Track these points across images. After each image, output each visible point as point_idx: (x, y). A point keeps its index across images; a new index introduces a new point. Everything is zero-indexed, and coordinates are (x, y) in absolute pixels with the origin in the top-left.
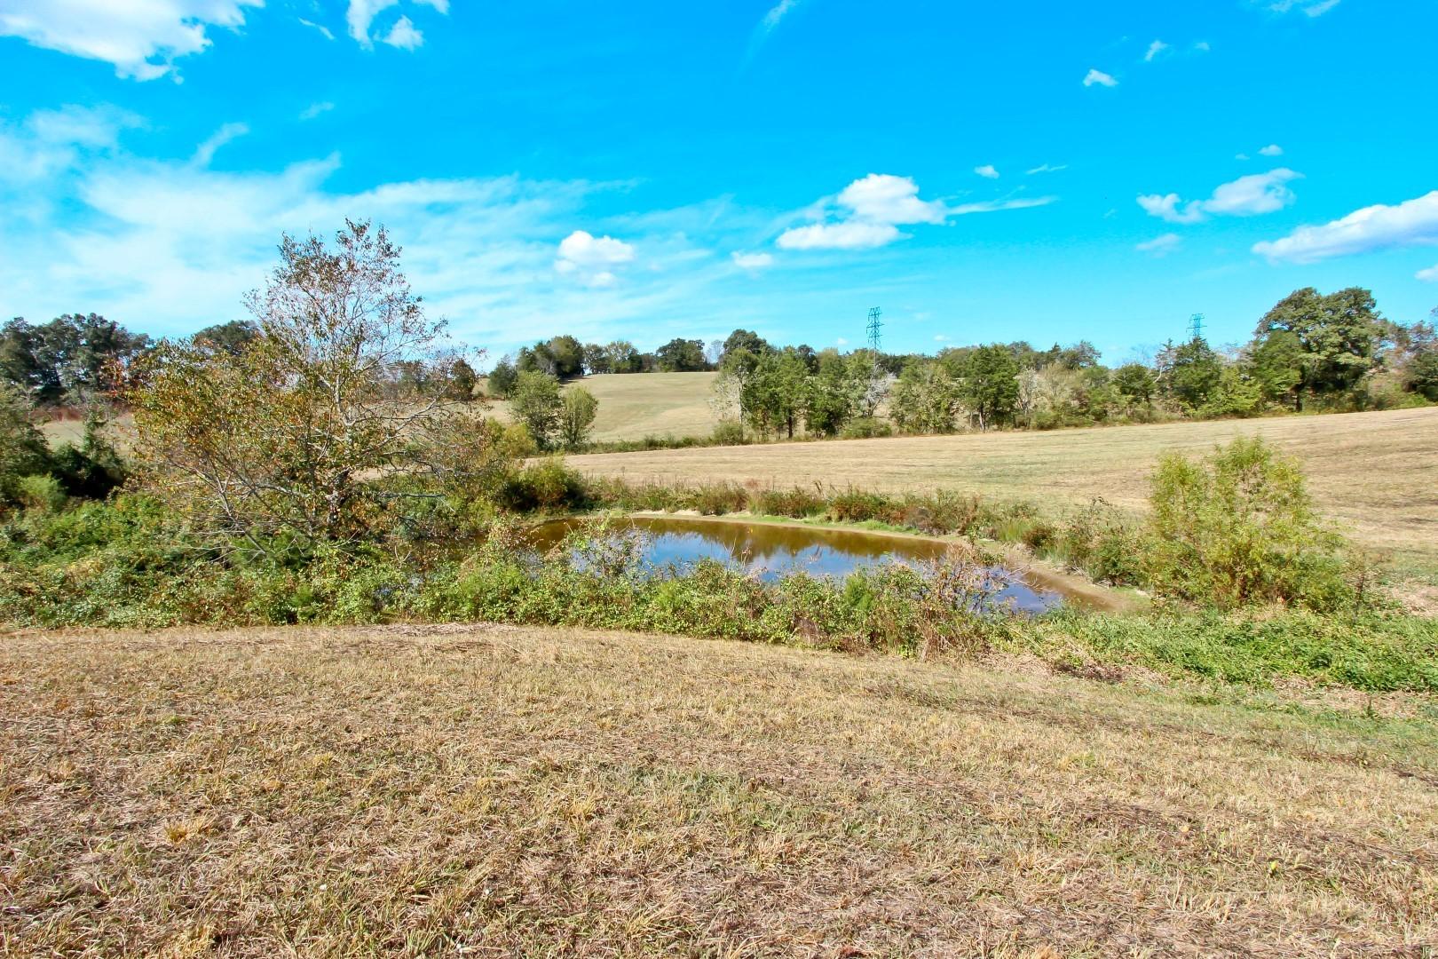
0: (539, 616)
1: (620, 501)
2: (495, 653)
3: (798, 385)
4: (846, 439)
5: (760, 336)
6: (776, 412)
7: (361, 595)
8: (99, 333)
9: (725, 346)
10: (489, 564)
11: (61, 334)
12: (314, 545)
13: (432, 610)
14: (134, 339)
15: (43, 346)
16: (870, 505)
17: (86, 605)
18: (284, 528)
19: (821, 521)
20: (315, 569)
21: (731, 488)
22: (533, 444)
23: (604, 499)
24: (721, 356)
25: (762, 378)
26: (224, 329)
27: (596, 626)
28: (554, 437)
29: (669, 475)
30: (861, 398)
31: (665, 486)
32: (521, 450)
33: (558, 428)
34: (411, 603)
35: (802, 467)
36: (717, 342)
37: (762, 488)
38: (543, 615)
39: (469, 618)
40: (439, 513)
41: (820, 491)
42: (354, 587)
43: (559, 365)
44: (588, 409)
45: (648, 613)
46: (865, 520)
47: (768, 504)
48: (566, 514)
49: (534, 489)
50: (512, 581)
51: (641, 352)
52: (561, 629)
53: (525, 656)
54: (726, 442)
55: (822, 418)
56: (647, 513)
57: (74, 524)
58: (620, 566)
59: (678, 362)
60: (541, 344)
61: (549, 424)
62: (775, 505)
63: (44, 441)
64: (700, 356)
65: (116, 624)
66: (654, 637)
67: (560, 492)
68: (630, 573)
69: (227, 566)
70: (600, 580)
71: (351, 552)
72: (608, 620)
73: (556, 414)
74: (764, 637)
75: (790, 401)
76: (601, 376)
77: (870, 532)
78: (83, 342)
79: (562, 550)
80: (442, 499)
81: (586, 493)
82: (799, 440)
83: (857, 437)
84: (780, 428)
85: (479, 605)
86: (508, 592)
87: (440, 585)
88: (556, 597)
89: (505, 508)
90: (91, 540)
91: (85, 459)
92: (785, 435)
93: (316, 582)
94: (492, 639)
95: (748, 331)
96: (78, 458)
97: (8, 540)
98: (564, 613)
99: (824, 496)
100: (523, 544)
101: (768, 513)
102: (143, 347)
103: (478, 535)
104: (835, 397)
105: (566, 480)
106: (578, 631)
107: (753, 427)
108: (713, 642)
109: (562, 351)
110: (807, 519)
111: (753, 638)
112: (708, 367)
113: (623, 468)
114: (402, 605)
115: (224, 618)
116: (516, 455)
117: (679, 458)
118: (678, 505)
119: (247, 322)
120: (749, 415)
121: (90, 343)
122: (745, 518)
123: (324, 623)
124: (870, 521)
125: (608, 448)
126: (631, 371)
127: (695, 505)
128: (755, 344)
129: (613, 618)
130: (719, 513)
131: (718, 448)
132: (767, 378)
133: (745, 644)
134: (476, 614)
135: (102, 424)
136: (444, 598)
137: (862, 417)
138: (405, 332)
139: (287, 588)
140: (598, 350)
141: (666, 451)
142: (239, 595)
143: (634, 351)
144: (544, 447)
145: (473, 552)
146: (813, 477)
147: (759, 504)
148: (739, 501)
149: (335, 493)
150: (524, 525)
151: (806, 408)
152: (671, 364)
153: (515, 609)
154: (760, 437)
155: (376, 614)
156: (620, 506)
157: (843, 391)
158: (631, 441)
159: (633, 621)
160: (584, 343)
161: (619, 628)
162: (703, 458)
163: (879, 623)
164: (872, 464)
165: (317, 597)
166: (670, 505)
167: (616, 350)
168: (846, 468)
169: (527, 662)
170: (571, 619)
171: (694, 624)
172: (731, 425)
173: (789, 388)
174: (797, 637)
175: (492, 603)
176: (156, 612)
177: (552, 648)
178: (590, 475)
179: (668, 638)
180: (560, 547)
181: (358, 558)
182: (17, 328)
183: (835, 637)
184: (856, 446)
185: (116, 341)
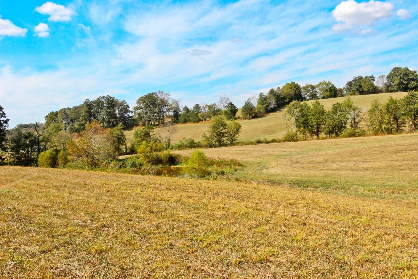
5: (412, 69)
8: (109, 102)
9: (388, 77)
14: (119, 102)
15: (94, 108)
22: (217, 143)
23: (180, 162)
24: (385, 84)
26: (147, 96)
33: (227, 136)
36: (383, 76)
44: (237, 129)
48: (168, 165)
55: (329, 129)
59: (358, 90)
61: (223, 135)
64: (372, 85)
67: (166, 160)
73: (225, 131)
84: (312, 134)
92: (316, 137)
102: (123, 105)
105: (168, 157)
112: (376, 91)
121: (107, 106)
125: (243, 144)
126: (331, 97)
128: (407, 75)
132: (302, 113)
143: (332, 85)
144: (221, 144)
152: (354, 91)
158: (251, 141)
167: (322, 86)
182: (87, 103)
185: (114, 104)
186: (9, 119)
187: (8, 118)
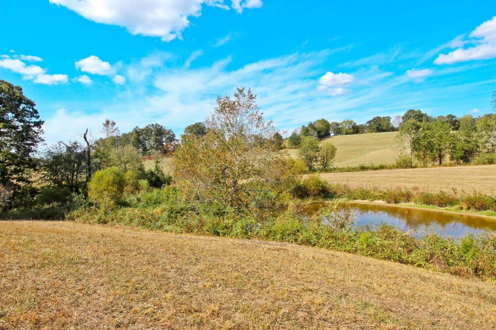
0: (307, 242)
1: (346, 195)
2: (290, 253)
3: (444, 137)
4: (476, 165)
5: (423, 111)
6: (432, 151)
7: (241, 227)
8: (158, 130)
9: (403, 118)
10: (288, 219)
11: (147, 131)
12: (225, 208)
13: (266, 236)
14: (167, 131)
15: (143, 135)
16: (488, 202)
17: (159, 224)
18: (216, 201)
19: (456, 210)
20: (226, 217)
21: (404, 191)
22: (307, 169)
23: (338, 193)
24: (401, 124)
25: (423, 134)
26: (194, 126)
27: (331, 249)
28: (316, 165)
29: (371, 183)
30: (486, 142)
31: (368, 189)
32: (302, 171)
33: (318, 161)
34: (258, 233)
35: (445, 180)
36: (399, 117)
37: (421, 191)
38: (309, 242)
39: (280, 240)
40: (268, 197)
41: (456, 193)
42: (239, 224)
43: (319, 132)
44: (332, 152)
45: (355, 246)
46: (485, 210)
47: (424, 199)
48: (321, 200)
49: (307, 188)
50: (297, 227)
51: (358, 124)
52: (316, 248)
53: (301, 255)
54: (402, 167)
55: (461, 154)
56: (359, 201)
57: (153, 196)
58: (343, 224)
59: (377, 128)
60: (311, 124)
61: (314, 159)
62: (428, 200)
63: (144, 168)
64: (389, 124)
65: (166, 231)
66: (356, 256)
67: (319, 190)
68: (348, 227)
69: (198, 214)
70: (334, 229)
71: (238, 211)
72: (336, 247)
73: (317, 155)
74: (412, 263)
75: (439, 145)
76: (339, 136)
77: (488, 217)
78: (153, 133)
79: (318, 215)
80: (270, 192)
81: (330, 191)
82: (446, 166)
83: (484, 164)
84: (434, 159)
85: (283, 236)
86: (295, 231)
87: (269, 226)
88: (315, 235)
89: (294, 196)
90: (157, 202)
91: (154, 174)
92: (438, 163)
93: (226, 221)
94: (288, 249)
95: (416, 110)
96: (152, 173)
97: (136, 201)
98: (317, 242)
99: (458, 196)
100: (301, 212)
101: (424, 204)
102: (170, 134)
103: (283, 208)
104: (468, 142)
105: (321, 185)
106: (323, 250)
107: (418, 159)
108: (385, 261)
109: (319, 126)
110: (447, 208)
111: (407, 263)
112: (393, 129)
113: (348, 180)
114: (255, 233)
115: (197, 232)
116: (299, 174)
117: (376, 175)
118: (375, 198)
119: (201, 123)
120: (416, 153)
121: (155, 134)
122: (411, 206)
123: (228, 237)
124: (488, 211)
125: (341, 170)
126: (353, 133)
127: (384, 198)
128: (420, 116)
129: (339, 246)
130: (396, 202)
131: (398, 170)
132: (426, 134)
133: (402, 265)
134: (283, 239)
135: (159, 162)
136: (271, 232)
137: (487, 152)
138: (257, 127)
139: (217, 223)
140: (337, 125)
141: (370, 171)
142: (202, 224)
143: (355, 124)
144: (312, 170)
145: (282, 214)
146: (452, 186)
147: (419, 198)
148: (408, 197)
149: (233, 189)
150: (302, 204)
151: (450, 148)
152: (374, 129)
153: (298, 238)
154: (422, 164)
155: (246, 235)
156: (346, 197)
157: (474, 139)
158: (353, 167)
159: (348, 248)
160: (330, 122)
161: (341, 251)
162: (388, 175)
163: (480, 263)
164: (492, 179)
165: (226, 227)
166: (370, 197)
167: (346, 124)
168: (475, 181)
169: (302, 258)
170: (321, 245)
171: (377, 253)
172: (405, 158)
173: (439, 138)
174: (431, 265)
175: (289, 235)
176: (178, 228)
177: (312, 254)
178: (332, 183)
179: (363, 257)
180: (317, 214)
181: (240, 214)
182: (137, 130)
183: (452, 268)
184: (482, 169)
185: (162, 132)
186: (44, 122)
187: (41, 119)
